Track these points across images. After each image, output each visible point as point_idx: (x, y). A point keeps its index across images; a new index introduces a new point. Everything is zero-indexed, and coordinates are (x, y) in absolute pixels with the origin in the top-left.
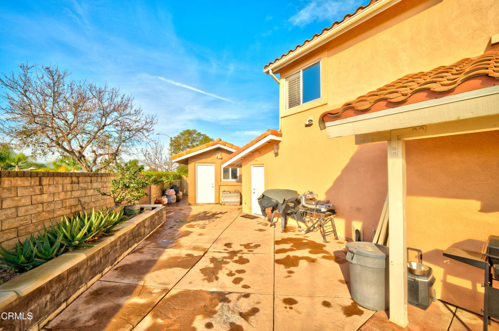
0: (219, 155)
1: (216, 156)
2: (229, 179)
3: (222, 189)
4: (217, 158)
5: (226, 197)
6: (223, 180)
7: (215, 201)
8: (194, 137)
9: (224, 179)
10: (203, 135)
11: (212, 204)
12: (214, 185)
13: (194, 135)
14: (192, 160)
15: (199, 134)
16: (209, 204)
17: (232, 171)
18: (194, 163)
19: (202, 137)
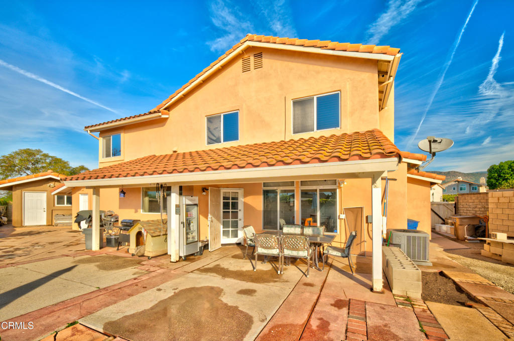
0: (52, 184)
1: (50, 184)
2: (64, 204)
3: (55, 213)
4: (50, 186)
5: (58, 219)
6: (56, 205)
7: (47, 223)
8: (38, 158)
9: (58, 204)
10: (52, 157)
11: (45, 226)
12: (46, 210)
13: (38, 156)
14: (17, 188)
15: (46, 156)
16: (40, 226)
17: (68, 198)
18: (20, 190)
19: (50, 159)
